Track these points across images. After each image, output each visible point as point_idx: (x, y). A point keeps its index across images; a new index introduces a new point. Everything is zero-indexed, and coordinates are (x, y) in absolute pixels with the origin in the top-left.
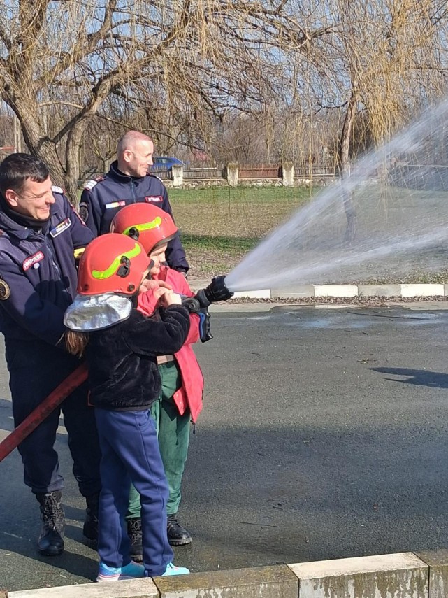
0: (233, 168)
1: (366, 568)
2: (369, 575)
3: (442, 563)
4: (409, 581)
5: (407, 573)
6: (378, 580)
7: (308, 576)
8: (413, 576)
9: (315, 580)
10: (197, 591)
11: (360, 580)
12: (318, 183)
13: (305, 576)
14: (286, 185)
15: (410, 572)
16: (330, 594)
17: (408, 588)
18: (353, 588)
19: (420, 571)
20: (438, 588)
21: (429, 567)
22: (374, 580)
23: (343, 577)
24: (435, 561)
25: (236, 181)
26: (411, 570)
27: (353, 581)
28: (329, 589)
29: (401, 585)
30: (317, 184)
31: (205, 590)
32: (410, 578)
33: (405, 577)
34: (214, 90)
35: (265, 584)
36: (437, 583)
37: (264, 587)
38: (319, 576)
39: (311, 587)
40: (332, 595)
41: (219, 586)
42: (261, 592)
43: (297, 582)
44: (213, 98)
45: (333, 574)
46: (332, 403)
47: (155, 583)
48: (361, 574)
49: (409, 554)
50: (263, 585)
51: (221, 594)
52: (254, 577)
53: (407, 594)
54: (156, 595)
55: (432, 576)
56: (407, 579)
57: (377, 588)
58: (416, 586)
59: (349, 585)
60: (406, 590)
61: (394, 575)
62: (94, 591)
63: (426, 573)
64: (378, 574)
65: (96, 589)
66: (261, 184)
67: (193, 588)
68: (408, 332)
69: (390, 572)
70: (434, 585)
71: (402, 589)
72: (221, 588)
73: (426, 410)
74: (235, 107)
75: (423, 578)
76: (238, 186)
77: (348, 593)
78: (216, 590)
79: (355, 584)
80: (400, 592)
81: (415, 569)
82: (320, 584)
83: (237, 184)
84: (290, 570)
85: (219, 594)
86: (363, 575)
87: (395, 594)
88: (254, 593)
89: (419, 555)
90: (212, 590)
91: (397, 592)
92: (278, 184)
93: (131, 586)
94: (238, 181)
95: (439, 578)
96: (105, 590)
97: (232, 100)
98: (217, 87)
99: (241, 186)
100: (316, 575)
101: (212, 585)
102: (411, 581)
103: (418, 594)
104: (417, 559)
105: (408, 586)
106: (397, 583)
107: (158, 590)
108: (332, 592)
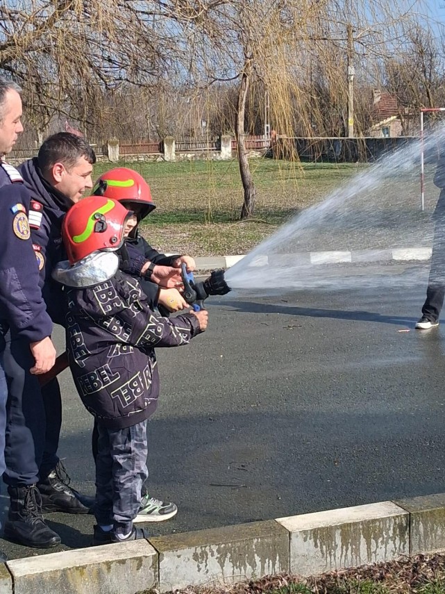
0: (113, 144)
1: (351, 518)
2: (355, 524)
3: (421, 509)
4: (392, 528)
5: (390, 520)
6: (363, 529)
7: (298, 529)
8: (395, 523)
9: (305, 532)
10: (193, 549)
11: (346, 529)
12: (200, 157)
13: (295, 528)
14: (167, 160)
15: (393, 520)
16: (319, 545)
17: (391, 535)
18: (340, 537)
19: (401, 518)
20: (418, 533)
21: (410, 514)
22: (360, 529)
23: (331, 528)
24: (414, 507)
25: (117, 157)
26: (393, 517)
27: (339, 531)
28: (318, 540)
29: (384, 533)
30: (198, 158)
31: (201, 547)
32: (392, 525)
33: (388, 525)
34: (106, 64)
35: (258, 539)
36: (417, 529)
37: (257, 541)
38: (308, 528)
39: (300, 539)
40: (321, 546)
41: (214, 543)
42: (254, 547)
43: (288, 535)
44: (106, 72)
45: (321, 525)
46: (269, 369)
47: (150, 544)
48: (348, 524)
49: (388, 503)
50: (256, 540)
51: (217, 550)
52: (247, 533)
53: (390, 541)
54: (155, 555)
55: (413, 522)
56: (390, 526)
57: (362, 536)
58: (398, 533)
59: (336, 535)
60: (389, 537)
61: (377, 524)
62: (92, 555)
63: (407, 520)
64: (362, 523)
65: (94, 553)
66: (143, 159)
67: (190, 546)
68: (325, 298)
69: (374, 521)
70: (415, 531)
71: (385, 536)
72: (216, 545)
73: (361, 371)
74: (127, 80)
75: (405, 525)
76: (119, 163)
77: (335, 543)
78: (212, 546)
79: (341, 534)
80: (383, 538)
81: (397, 516)
82: (309, 536)
83: (118, 160)
84: (279, 524)
85: (215, 550)
86: (349, 525)
87: (379, 541)
88: (248, 548)
89: (397, 503)
90: (208, 547)
91: (381, 539)
92: (159, 159)
93: (129, 548)
94: (119, 157)
95: (419, 524)
96: (103, 553)
97: (124, 74)
98: (110, 60)
99: (122, 163)
100: (305, 527)
101: (208, 542)
102: (394, 528)
103: (400, 540)
104: (397, 507)
105: (391, 533)
106: (381, 531)
107: (156, 550)
108: (321, 543)
